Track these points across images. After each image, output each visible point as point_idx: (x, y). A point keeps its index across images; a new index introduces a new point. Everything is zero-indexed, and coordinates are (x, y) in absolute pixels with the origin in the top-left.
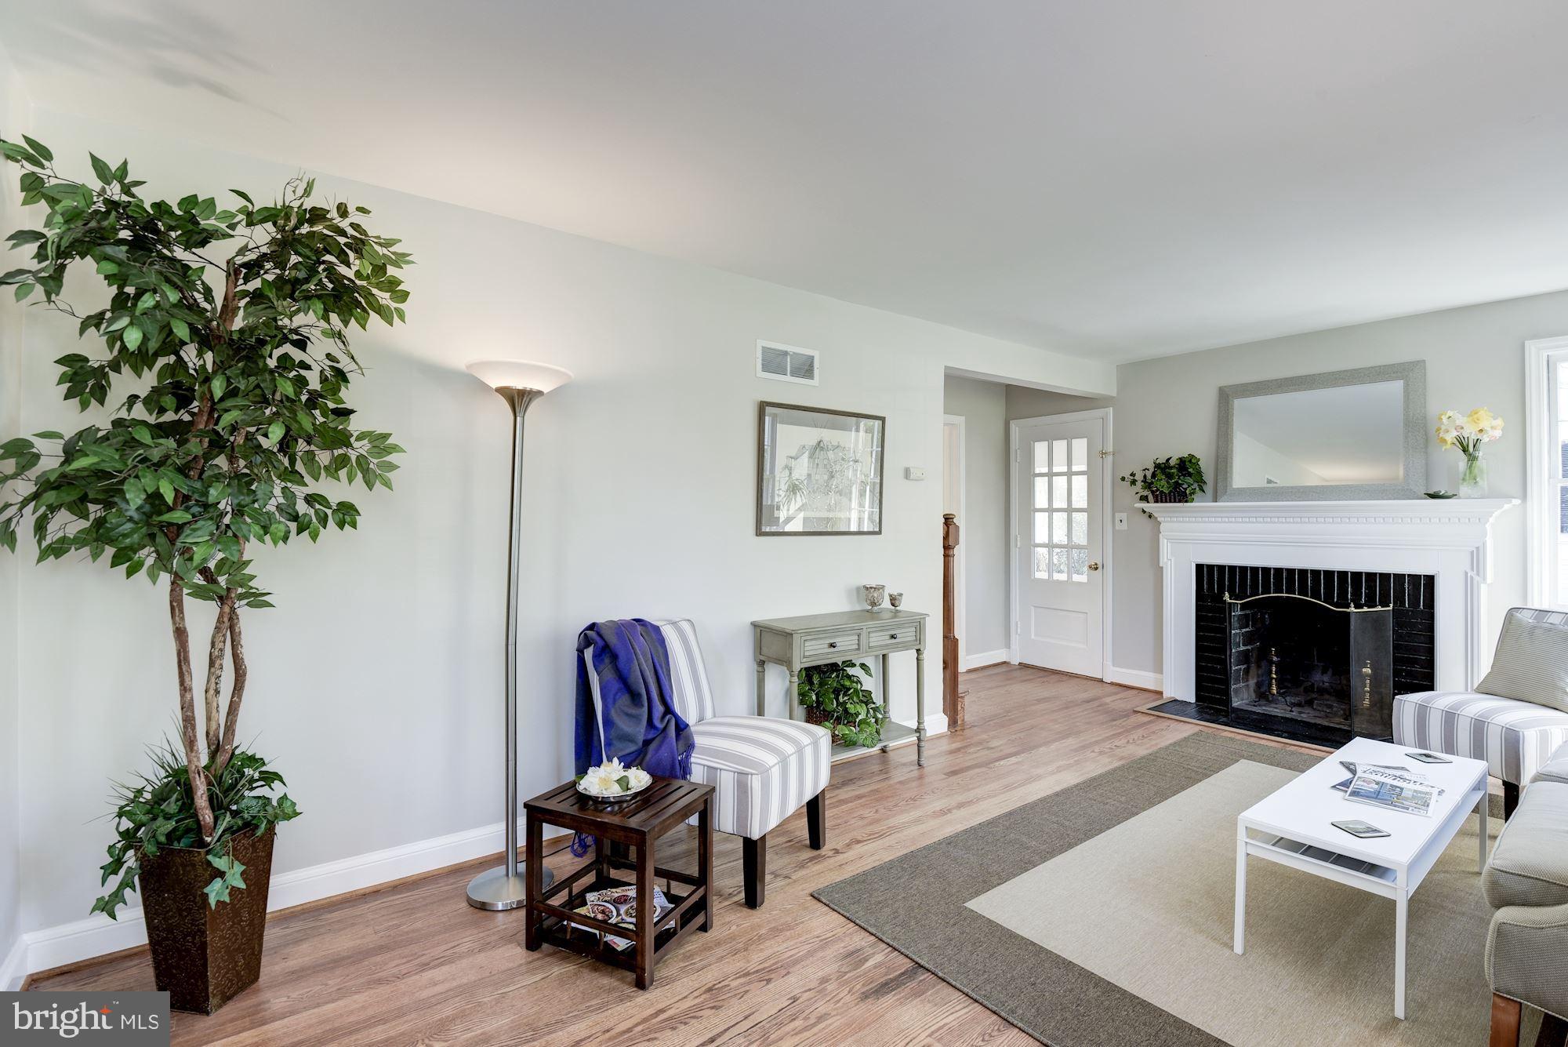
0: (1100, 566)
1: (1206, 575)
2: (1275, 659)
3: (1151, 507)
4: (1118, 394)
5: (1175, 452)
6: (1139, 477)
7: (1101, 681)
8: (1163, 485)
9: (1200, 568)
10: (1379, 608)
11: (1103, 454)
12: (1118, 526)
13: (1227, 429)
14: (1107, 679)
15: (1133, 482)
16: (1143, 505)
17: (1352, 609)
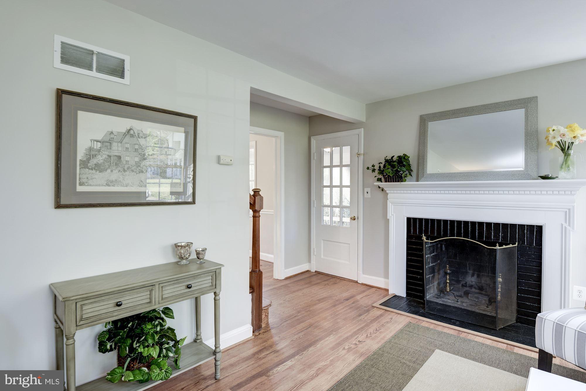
0: (356, 218)
1: (412, 222)
2: (449, 271)
3: (383, 184)
4: (367, 119)
5: (396, 153)
6: (377, 167)
7: (357, 282)
8: (389, 171)
9: (409, 219)
10: (511, 246)
11: (358, 154)
12: (366, 195)
13: (424, 139)
14: (359, 281)
15: (374, 170)
16: (379, 184)
17: (498, 247)
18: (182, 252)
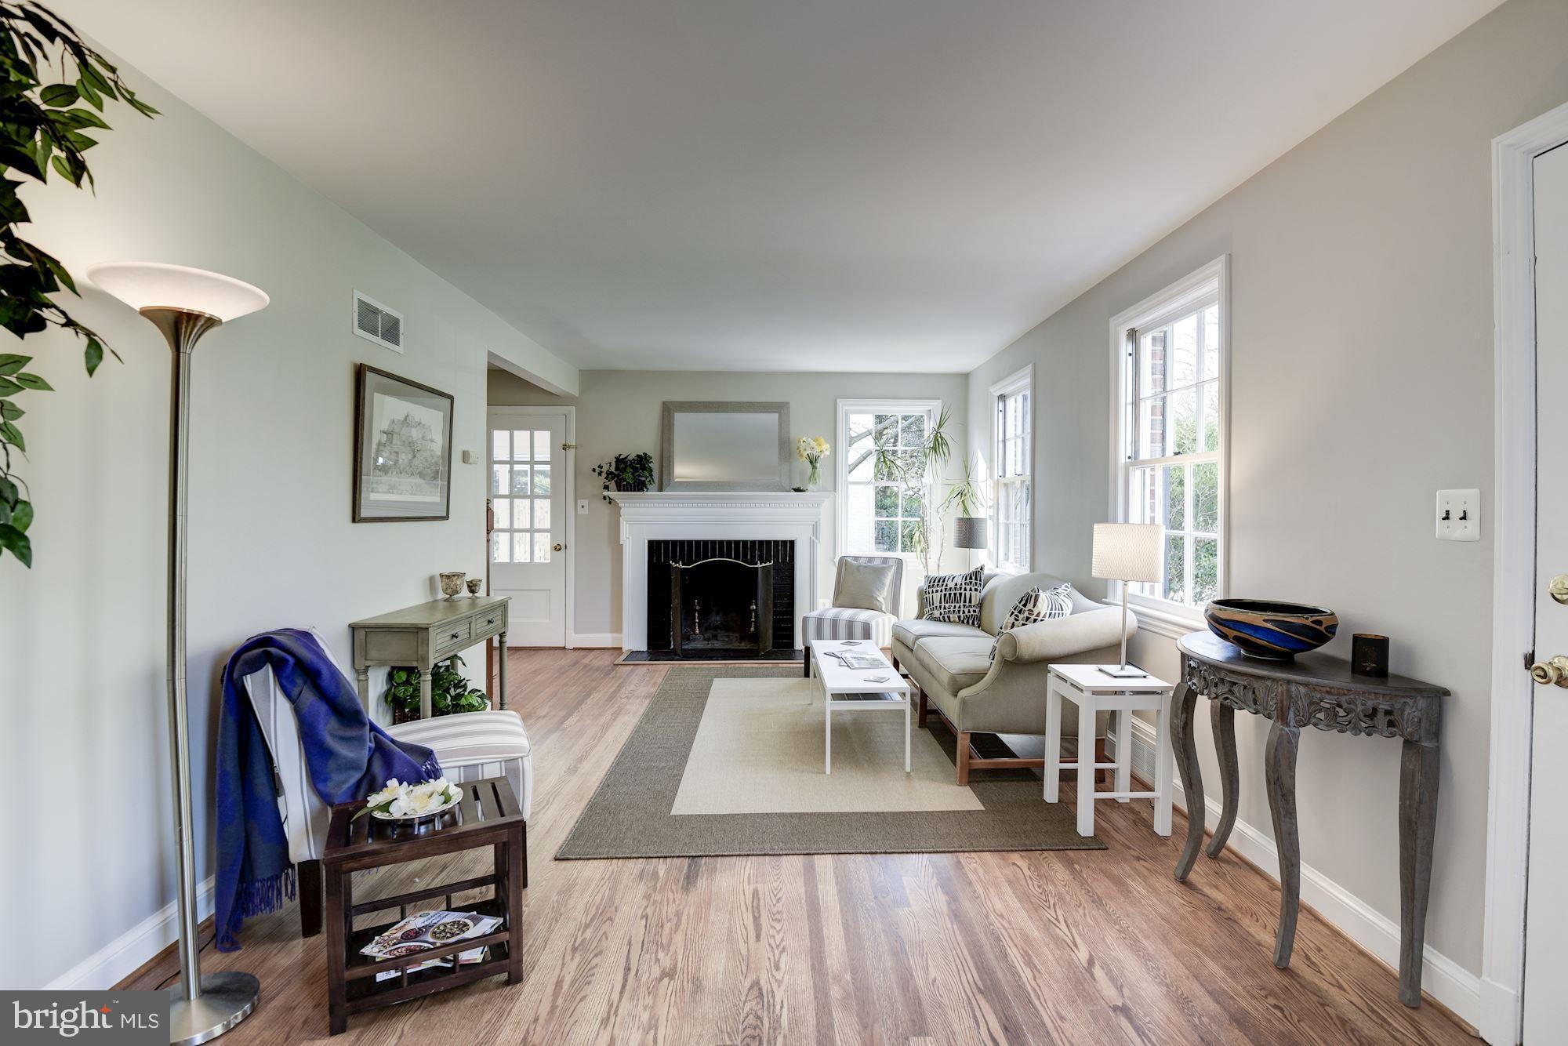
0: (563, 546)
1: (654, 547)
2: (698, 608)
3: (612, 494)
4: (582, 392)
5: (631, 451)
6: (605, 469)
7: (564, 648)
8: (628, 476)
9: (650, 543)
10: (768, 564)
11: (565, 447)
12: (580, 511)
13: (670, 435)
14: (570, 646)
15: (600, 474)
16: (606, 493)
17: (759, 565)
18: (458, 583)
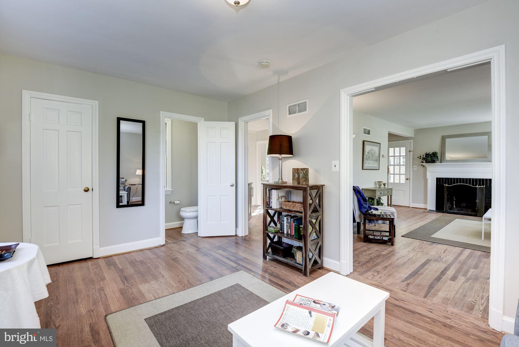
0: (409, 179)
1: (438, 180)
2: (455, 199)
3: (424, 164)
4: (415, 135)
5: (431, 151)
6: (422, 157)
7: (409, 207)
8: (429, 159)
9: (437, 179)
10: (482, 186)
11: (410, 151)
12: (414, 169)
13: (444, 146)
14: (411, 206)
15: (420, 158)
16: (422, 164)
17: (477, 186)
18: (381, 183)
